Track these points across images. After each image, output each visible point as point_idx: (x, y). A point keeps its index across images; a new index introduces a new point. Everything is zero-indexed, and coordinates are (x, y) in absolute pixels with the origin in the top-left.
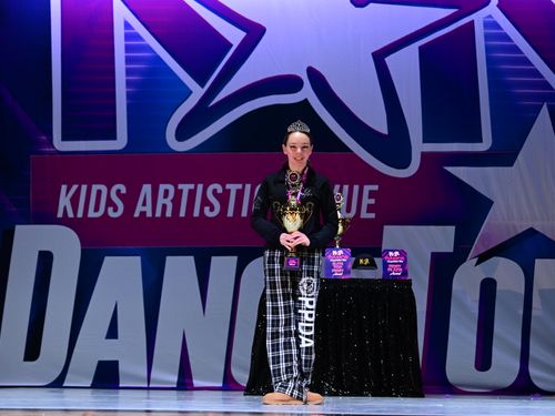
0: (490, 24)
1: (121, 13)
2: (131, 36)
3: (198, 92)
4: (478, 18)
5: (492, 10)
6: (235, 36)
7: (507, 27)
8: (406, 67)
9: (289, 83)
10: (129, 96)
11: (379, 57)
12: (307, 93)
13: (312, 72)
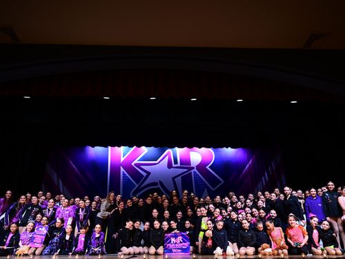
0: (195, 172)
1: (122, 169)
2: (124, 174)
3: (137, 186)
4: (192, 171)
5: (195, 170)
6: (144, 174)
7: (198, 173)
8: (179, 180)
9: (155, 184)
10: (123, 187)
11: (173, 178)
12: (159, 186)
13: (160, 182)
